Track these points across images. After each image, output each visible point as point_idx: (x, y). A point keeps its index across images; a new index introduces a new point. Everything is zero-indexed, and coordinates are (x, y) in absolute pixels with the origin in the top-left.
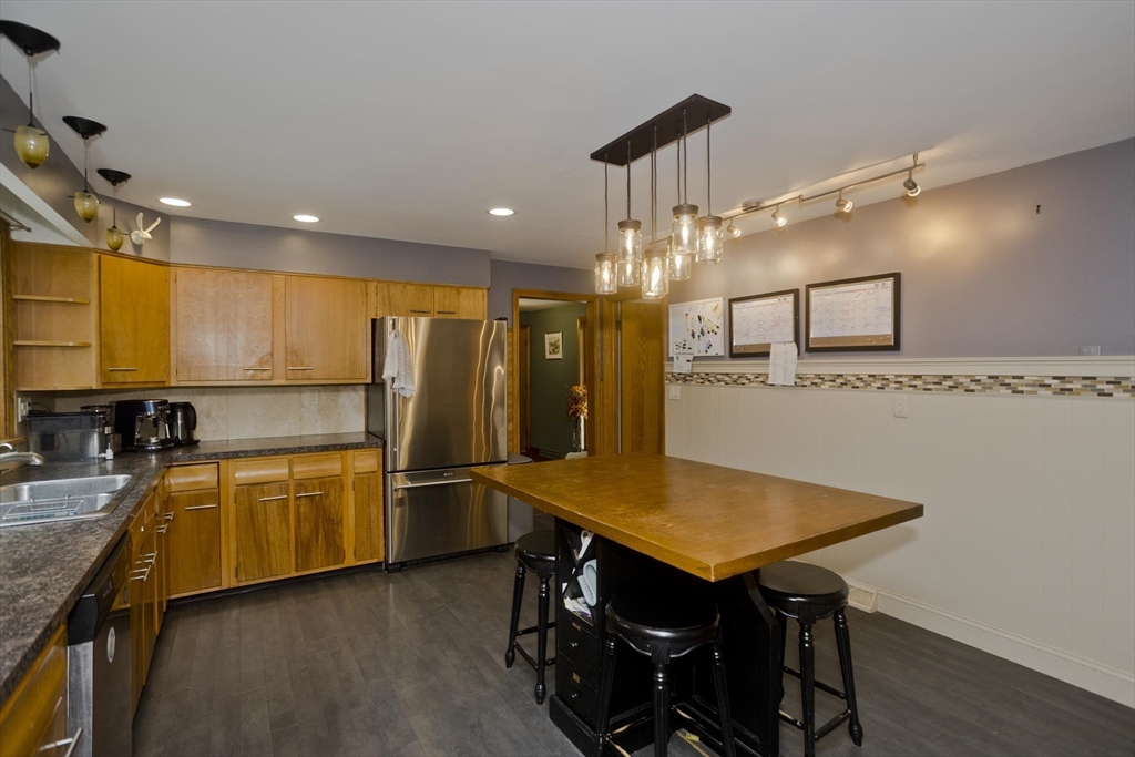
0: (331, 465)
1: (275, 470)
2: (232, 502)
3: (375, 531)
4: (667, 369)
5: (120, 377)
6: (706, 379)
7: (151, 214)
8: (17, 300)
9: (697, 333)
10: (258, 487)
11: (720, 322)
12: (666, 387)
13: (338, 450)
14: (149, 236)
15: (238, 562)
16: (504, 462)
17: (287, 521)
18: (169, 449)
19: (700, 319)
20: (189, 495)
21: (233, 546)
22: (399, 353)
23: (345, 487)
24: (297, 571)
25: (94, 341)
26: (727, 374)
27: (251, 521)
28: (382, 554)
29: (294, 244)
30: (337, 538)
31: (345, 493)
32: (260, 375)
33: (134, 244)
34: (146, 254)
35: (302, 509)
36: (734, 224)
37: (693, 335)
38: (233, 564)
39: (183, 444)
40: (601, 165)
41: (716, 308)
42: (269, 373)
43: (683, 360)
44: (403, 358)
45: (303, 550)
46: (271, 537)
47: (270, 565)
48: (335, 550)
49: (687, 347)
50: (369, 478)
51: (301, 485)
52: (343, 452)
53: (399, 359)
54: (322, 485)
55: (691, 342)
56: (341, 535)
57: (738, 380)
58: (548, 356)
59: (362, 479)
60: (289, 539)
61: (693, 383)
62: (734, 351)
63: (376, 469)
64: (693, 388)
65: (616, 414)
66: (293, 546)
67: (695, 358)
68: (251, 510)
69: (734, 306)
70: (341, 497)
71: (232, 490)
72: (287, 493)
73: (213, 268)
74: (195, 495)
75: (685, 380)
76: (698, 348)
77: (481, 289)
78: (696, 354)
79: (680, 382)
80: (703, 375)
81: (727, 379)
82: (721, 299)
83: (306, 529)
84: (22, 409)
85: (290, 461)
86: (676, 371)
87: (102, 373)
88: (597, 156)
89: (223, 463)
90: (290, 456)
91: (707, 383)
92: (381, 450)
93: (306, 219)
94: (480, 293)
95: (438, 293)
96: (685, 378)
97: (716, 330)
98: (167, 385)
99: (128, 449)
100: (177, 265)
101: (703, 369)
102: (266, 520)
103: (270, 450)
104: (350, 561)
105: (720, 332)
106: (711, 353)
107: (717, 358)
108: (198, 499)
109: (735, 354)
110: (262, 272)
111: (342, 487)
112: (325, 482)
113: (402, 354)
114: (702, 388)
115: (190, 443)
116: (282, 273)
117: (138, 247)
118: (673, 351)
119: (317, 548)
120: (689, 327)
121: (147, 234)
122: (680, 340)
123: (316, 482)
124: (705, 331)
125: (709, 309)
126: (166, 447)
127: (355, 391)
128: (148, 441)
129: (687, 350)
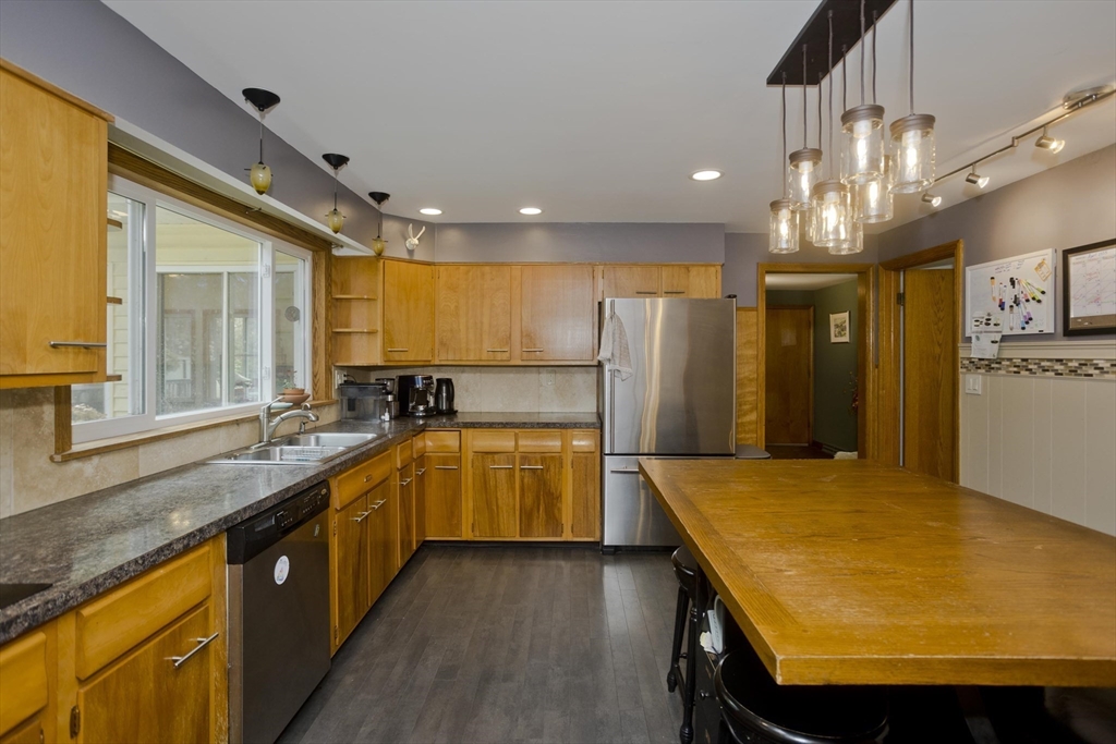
0: (553, 443)
1: (503, 442)
2: (470, 466)
3: (591, 510)
4: (962, 354)
5: (396, 357)
6: (1023, 366)
7: (418, 223)
8: (337, 299)
9: (1009, 302)
10: (490, 456)
11: (1048, 286)
12: (961, 376)
13: (558, 428)
14: (417, 242)
15: (474, 519)
16: (732, 455)
17: (513, 489)
18: (432, 416)
19: (1012, 282)
20: (439, 457)
21: (471, 505)
22: (614, 334)
23: (564, 465)
24: (521, 536)
25: (380, 329)
26: (1059, 361)
27: (485, 484)
28: (598, 534)
29: (537, 238)
30: (556, 511)
31: (564, 470)
32: (499, 356)
33: (408, 250)
34: (417, 257)
35: (526, 480)
36: (1049, 134)
37: (1002, 306)
38: (471, 521)
39: (445, 413)
40: (778, 89)
41: (1040, 265)
42: (507, 354)
43: (986, 340)
44: (617, 339)
45: (527, 517)
46: (500, 502)
47: (498, 525)
48: (554, 523)
49: (992, 322)
50: (586, 458)
51: (525, 458)
52: (564, 431)
53: (614, 341)
54: (543, 460)
55: (997, 315)
56: (560, 510)
57: (1080, 370)
58: (834, 340)
59: (581, 458)
60: (514, 505)
61: (1002, 372)
62: (1072, 326)
63: (593, 450)
64: (1003, 380)
65: (896, 409)
66: (518, 513)
67: (1004, 338)
68: (484, 475)
69: (1073, 259)
70: (560, 473)
71: (470, 456)
72: (514, 464)
73: (465, 264)
74: (444, 457)
75: (989, 368)
76: (1011, 323)
77: (714, 266)
78: (1007, 332)
79: (983, 371)
80: (1018, 362)
81: (1058, 367)
82: (1049, 251)
83: (529, 501)
84: (338, 379)
85: (516, 435)
86: (975, 355)
87: (385, 353)
88: (774, 79)
89: (464, 431)
90: (517, 431)
91: (1023, 373)
92: (599, 431)
93: (531, 211)
94: (713, 269)
95: (665, 272)
96: (989, 365)
97: (1039, 296)
98: (432, 363)
99: (403, 413)
100: (440, 264)
101: (1016, 353)
102: (496, 486)
103: (499, 424)
104: (567, 536)
105: (1048, 300)
106: (1031, 329)
107: (1041, 336)
108: (445, 461)
109: (1071, 331)
110: (503, 264)
111: (561, 463)
112: (548, 459)
113: (617, 336)
114: (1015, 379)
115: (451, 412)
116: (517, 264)
117: (411, 252)
118: (970, 329)
119: (538, 518)
120: (996, 294)
121: (416, 241)
122: (981, 314)
123: (538, 456)
124: (1022, 298)
125: (1031, 267)
126: (431, 413)
127: (587, 372)
128: (417, 409)
129: (992, 328)
